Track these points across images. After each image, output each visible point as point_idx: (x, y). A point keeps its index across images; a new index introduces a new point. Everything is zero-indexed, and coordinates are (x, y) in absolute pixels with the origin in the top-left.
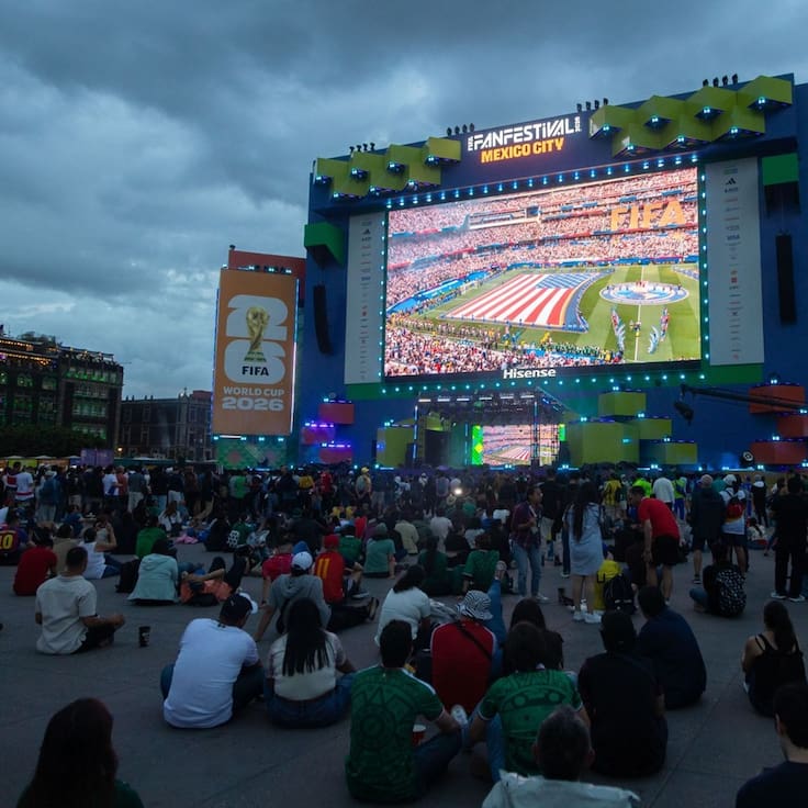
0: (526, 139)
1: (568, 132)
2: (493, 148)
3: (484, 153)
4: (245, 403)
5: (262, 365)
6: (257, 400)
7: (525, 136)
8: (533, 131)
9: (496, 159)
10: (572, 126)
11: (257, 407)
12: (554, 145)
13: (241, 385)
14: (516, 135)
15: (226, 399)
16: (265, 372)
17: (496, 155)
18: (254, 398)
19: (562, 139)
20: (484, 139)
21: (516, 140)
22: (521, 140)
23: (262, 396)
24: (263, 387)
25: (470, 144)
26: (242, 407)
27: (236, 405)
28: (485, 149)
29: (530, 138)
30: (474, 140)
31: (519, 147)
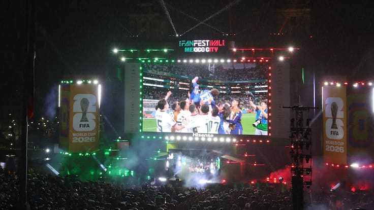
0: (203, 45)
1: (220, 45)
2: (189, 47)
3: (186, 48)
4: (81, 140)
5: (86, 123)
6: (86, 138)
7: (202, 44)
8: (206, 42)
9: (191, 51)
10: (221, 43)
11: (86, 141)
12: (214, 49)
13: (79, 132)
14: (199, 43)
15: (73, 138)
16: (88, 126)
17: (191, 50)
18: (84, 137)
19: (217, 48)
20: (186, 42)
21: (199, 45)
22: (201, 45)
23: (87, 136)
24: (87, 132)
25: (180, 43)
26: (79, 141)
27: (77, 140)
28: (186, 47)
29: (205, 45)
30: (182, 42)
31: (200, 48)
